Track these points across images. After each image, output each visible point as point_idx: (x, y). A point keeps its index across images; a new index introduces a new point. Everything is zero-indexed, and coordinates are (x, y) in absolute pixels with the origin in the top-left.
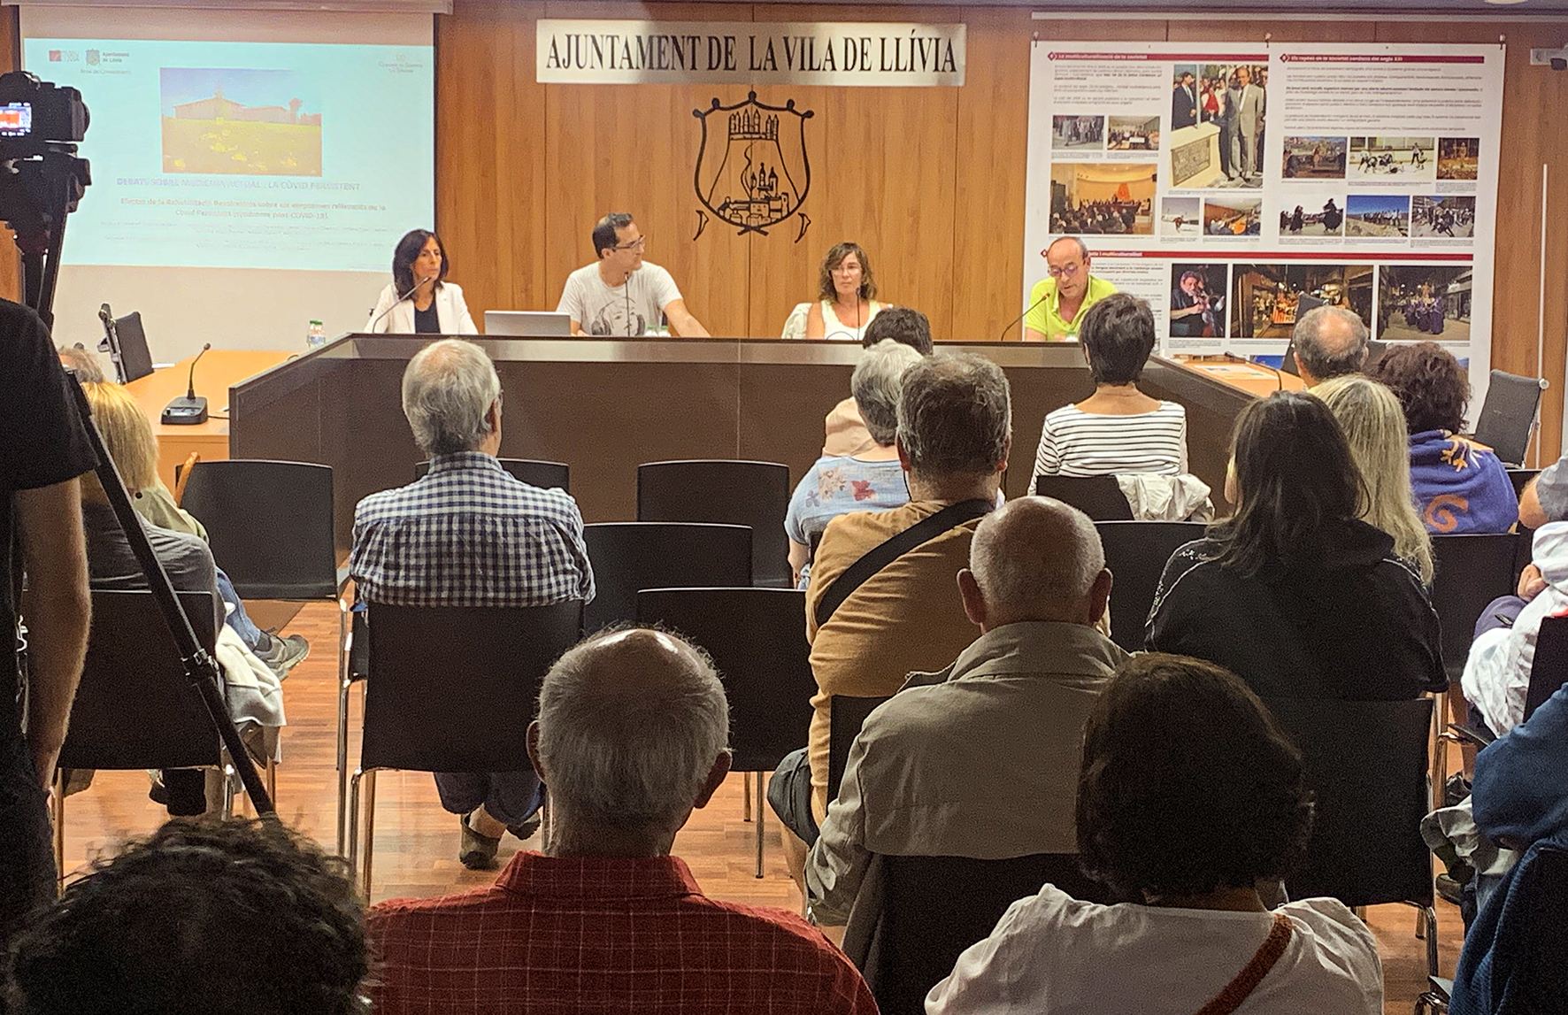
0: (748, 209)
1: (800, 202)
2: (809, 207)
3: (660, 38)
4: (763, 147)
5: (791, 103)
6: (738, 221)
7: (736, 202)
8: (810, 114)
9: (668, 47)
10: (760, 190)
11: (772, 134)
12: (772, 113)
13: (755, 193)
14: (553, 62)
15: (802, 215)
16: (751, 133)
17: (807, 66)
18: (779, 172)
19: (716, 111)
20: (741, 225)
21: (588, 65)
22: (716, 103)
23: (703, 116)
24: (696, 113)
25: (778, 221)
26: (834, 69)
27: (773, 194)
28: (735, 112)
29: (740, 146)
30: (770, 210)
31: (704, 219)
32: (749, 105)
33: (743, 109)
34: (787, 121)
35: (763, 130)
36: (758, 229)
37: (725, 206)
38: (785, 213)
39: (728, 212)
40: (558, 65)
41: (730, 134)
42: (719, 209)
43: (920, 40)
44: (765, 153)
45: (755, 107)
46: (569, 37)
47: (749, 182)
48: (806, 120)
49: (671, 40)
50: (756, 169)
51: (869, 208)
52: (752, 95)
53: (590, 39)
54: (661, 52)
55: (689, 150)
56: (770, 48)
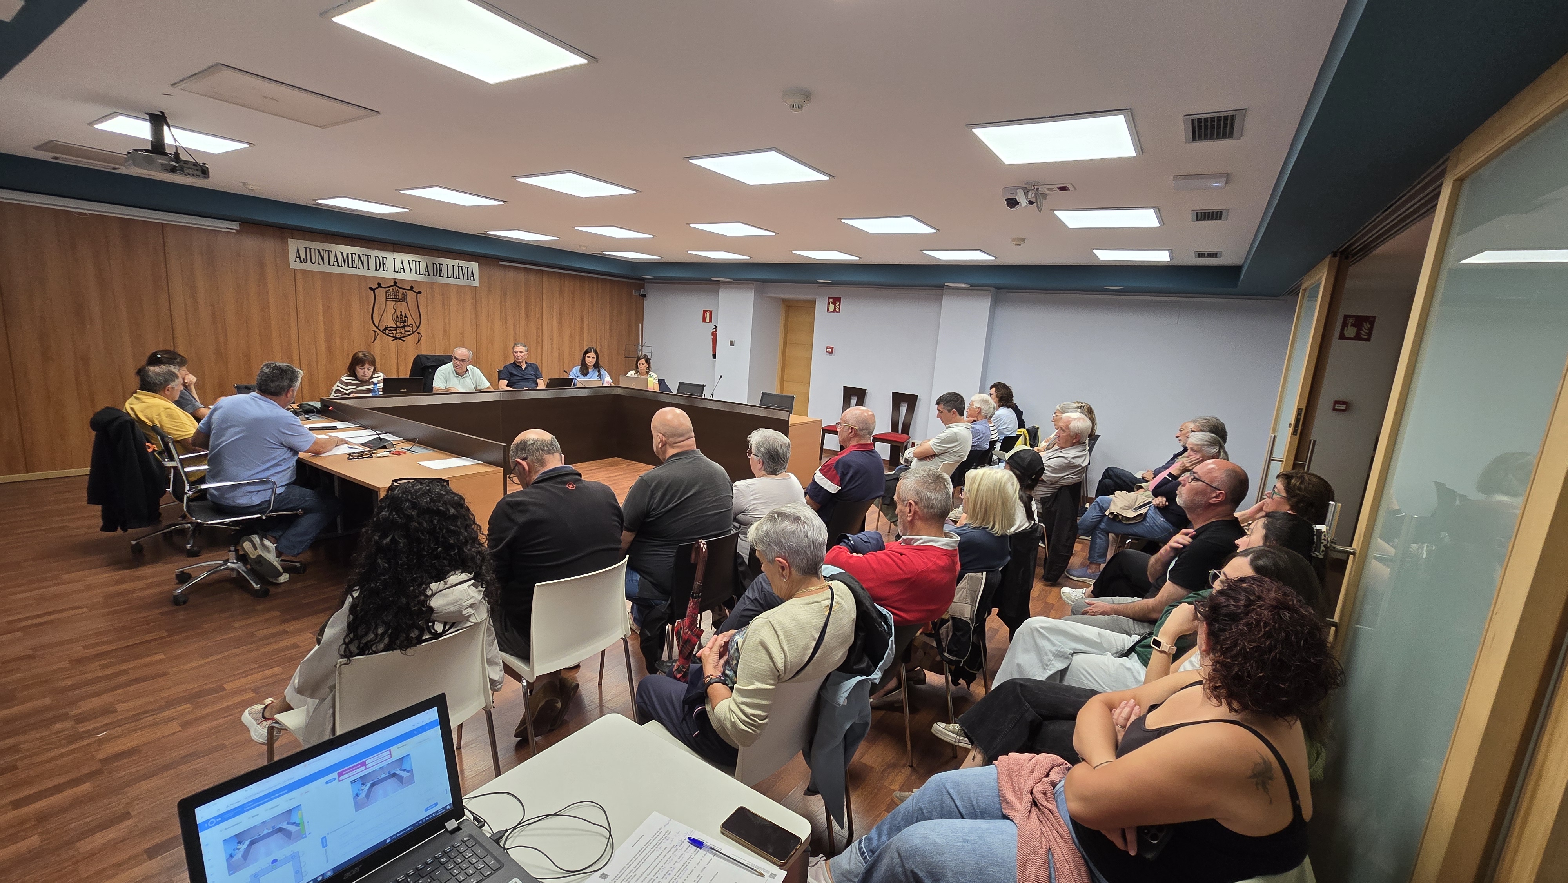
0: (396, 330)
1: (418, 328)
2: (422, 329)
3: (352, 254)
4: (401, 304)
5: (412, 288)
6: (392, 335)
7: (390, 327)
8: (420, 292)
9: (356, 258)
10: (401, 322)
11: (404, 299)
12: (404, 291)
13: (398, 324)
14: (298, 260)
15: (419, 333)
16: (395, 298)
17: (418, 273)
18: (408, 315)
19: (380, 288)
20: (393, 337)
21: (317, 262)
22: (379, 285)
23: (373, 290)
24: (371, 288)
25: (409, 335)
26: (429, 275)
27: (406, 324)
28: (388, 289)
29: (391, 304)
30: (405, 331)
31: (377, 334)
32: (394, 287)
33: (391, 289)
34: (411, 295)
35: (400, 298)
36: (400, 338)
37: (386, 329)
38: (411, 333)
39: (387, 331)
40: (301, 262)
41: (386, 298)
42: (384, 330)
43: (462, 267)
44: (402, 308)
45: (397, 288)
46: (306, 248)
47: (396, 319)
48: (418, 295)
49: (357, 256)
50: (398, 314)
51: (445, 331)
52: (395, 283)
53: (316, 250)
54: (353, 261)
55: (368, 305)
56: (402, 263)
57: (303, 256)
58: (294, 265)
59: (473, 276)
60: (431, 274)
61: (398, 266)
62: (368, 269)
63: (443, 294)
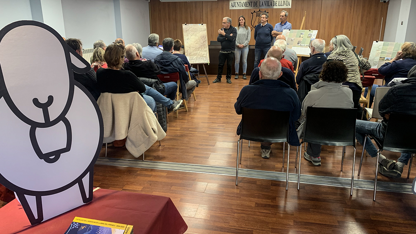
3: (247, 2)
5: (265, 11)
16: (259, 16)
17: (268, 5)
21: (237, 7)
22: (254, 11)
24: (252, 13)
29: (258, 18)
33: (258, 12)
41: (256, 16)
42: (255, 27)
43: (285, 1)
45: (260, 12)
46: (234, 2)
47: (259, 23)
48: (267, 13)
52: (260, 10)
53: (237, 3)
54: (247, 4)
55: (250, 19)
56: (263, 3)
57: (233, 5)
58: (231, 8)
59: (289, 4)
60: (273, 5)
61: (261, 4)
62: (251, 6)
63: (276, 12)
